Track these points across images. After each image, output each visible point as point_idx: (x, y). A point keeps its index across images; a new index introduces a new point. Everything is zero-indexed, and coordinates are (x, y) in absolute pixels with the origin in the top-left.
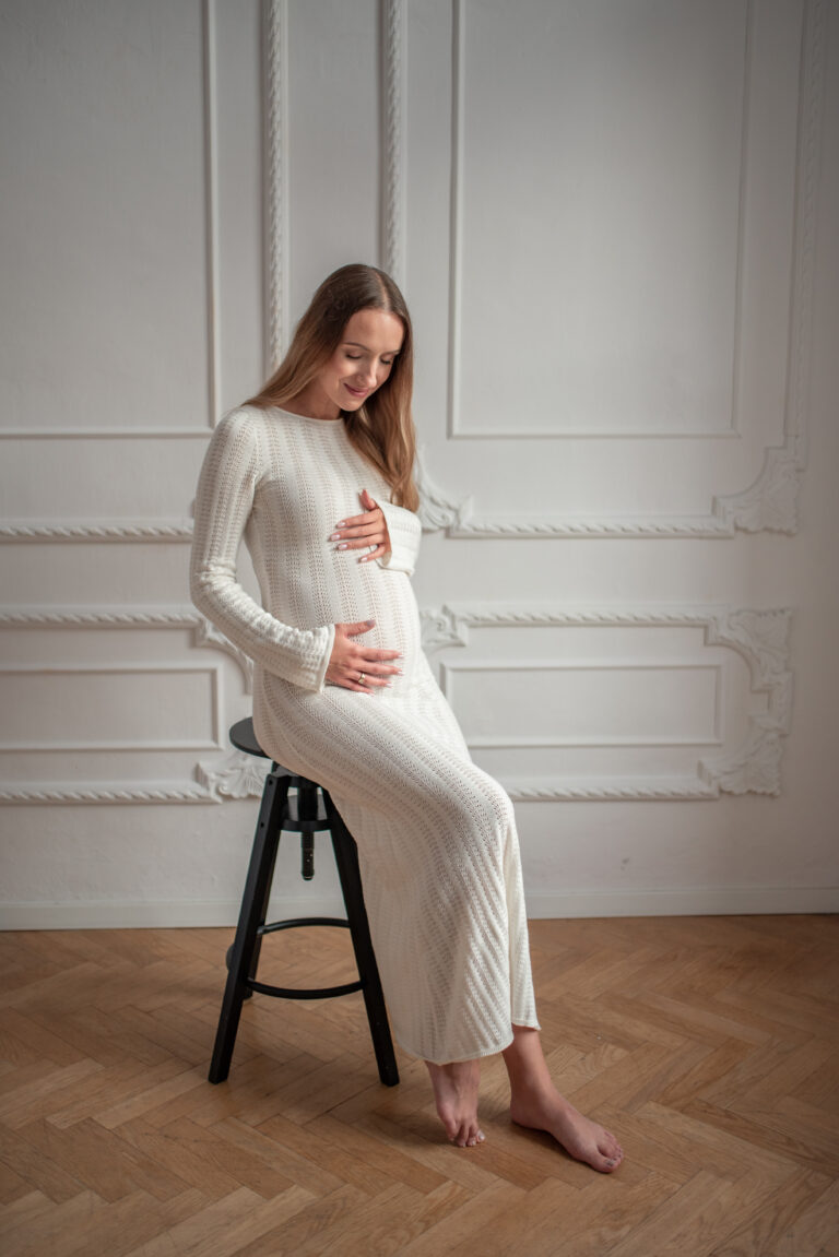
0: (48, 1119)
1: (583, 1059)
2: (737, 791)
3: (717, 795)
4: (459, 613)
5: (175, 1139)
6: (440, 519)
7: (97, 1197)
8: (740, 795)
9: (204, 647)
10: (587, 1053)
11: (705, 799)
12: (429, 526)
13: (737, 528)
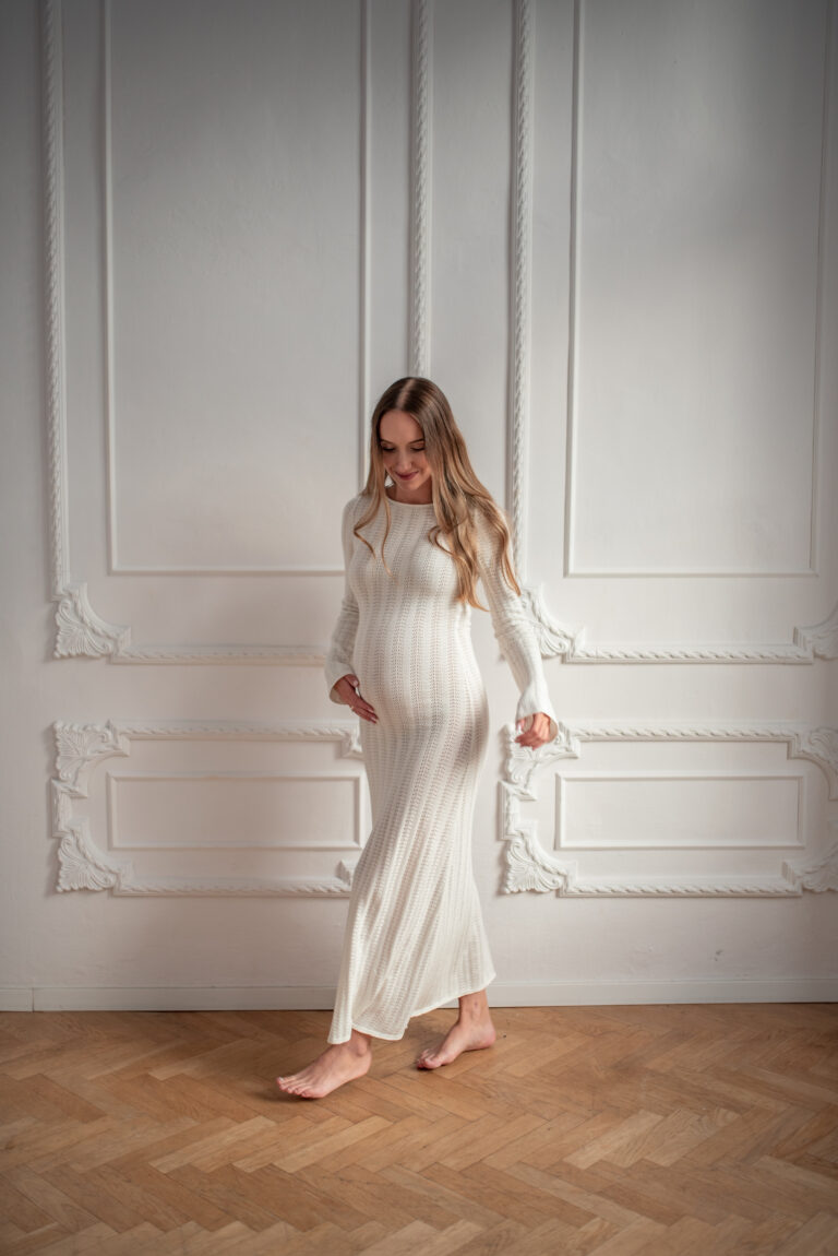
0: (235, 1164)
1: (699, 1120)
2: (818, 890)
3: (800, 892)
4: (573, 730)
5: (349, 1182)
6: (558, 647)
7: (290, 1228)
8: (821, 893)
9: (350, 758)
10: (702, 1116)
11: (791, 896)
12: (549, 653)
13: (816, 656)
